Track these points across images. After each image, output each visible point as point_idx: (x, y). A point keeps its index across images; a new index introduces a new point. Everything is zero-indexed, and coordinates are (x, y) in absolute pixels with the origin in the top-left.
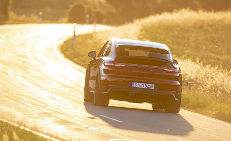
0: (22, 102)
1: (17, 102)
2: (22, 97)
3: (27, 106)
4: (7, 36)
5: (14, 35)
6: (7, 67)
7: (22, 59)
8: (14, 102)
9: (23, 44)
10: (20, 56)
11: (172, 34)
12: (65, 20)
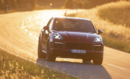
0: (33, 48)
1: (30, 48)
2: (33, 46)
3: (35, 50)
4: (33, 17)
5: (37, 15)
6: (29, 31)
7: (38, 27)
8: (29, 48)
9: (40, 20)
10: (37, 26)
11: (114, 13)
12: (64, 7)
